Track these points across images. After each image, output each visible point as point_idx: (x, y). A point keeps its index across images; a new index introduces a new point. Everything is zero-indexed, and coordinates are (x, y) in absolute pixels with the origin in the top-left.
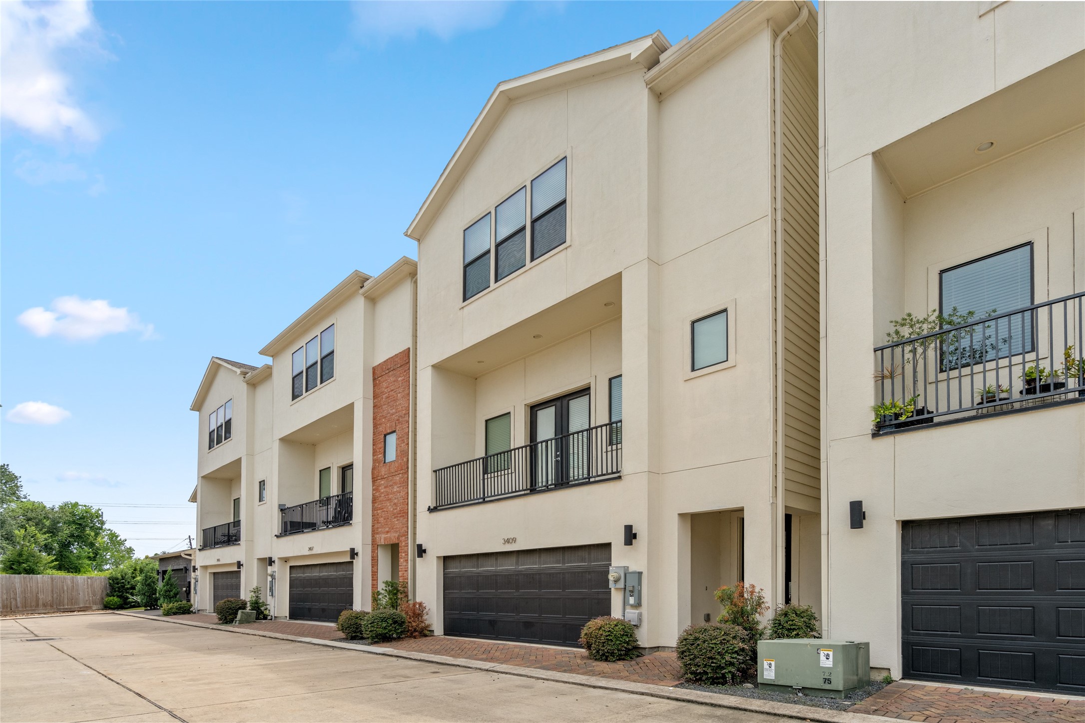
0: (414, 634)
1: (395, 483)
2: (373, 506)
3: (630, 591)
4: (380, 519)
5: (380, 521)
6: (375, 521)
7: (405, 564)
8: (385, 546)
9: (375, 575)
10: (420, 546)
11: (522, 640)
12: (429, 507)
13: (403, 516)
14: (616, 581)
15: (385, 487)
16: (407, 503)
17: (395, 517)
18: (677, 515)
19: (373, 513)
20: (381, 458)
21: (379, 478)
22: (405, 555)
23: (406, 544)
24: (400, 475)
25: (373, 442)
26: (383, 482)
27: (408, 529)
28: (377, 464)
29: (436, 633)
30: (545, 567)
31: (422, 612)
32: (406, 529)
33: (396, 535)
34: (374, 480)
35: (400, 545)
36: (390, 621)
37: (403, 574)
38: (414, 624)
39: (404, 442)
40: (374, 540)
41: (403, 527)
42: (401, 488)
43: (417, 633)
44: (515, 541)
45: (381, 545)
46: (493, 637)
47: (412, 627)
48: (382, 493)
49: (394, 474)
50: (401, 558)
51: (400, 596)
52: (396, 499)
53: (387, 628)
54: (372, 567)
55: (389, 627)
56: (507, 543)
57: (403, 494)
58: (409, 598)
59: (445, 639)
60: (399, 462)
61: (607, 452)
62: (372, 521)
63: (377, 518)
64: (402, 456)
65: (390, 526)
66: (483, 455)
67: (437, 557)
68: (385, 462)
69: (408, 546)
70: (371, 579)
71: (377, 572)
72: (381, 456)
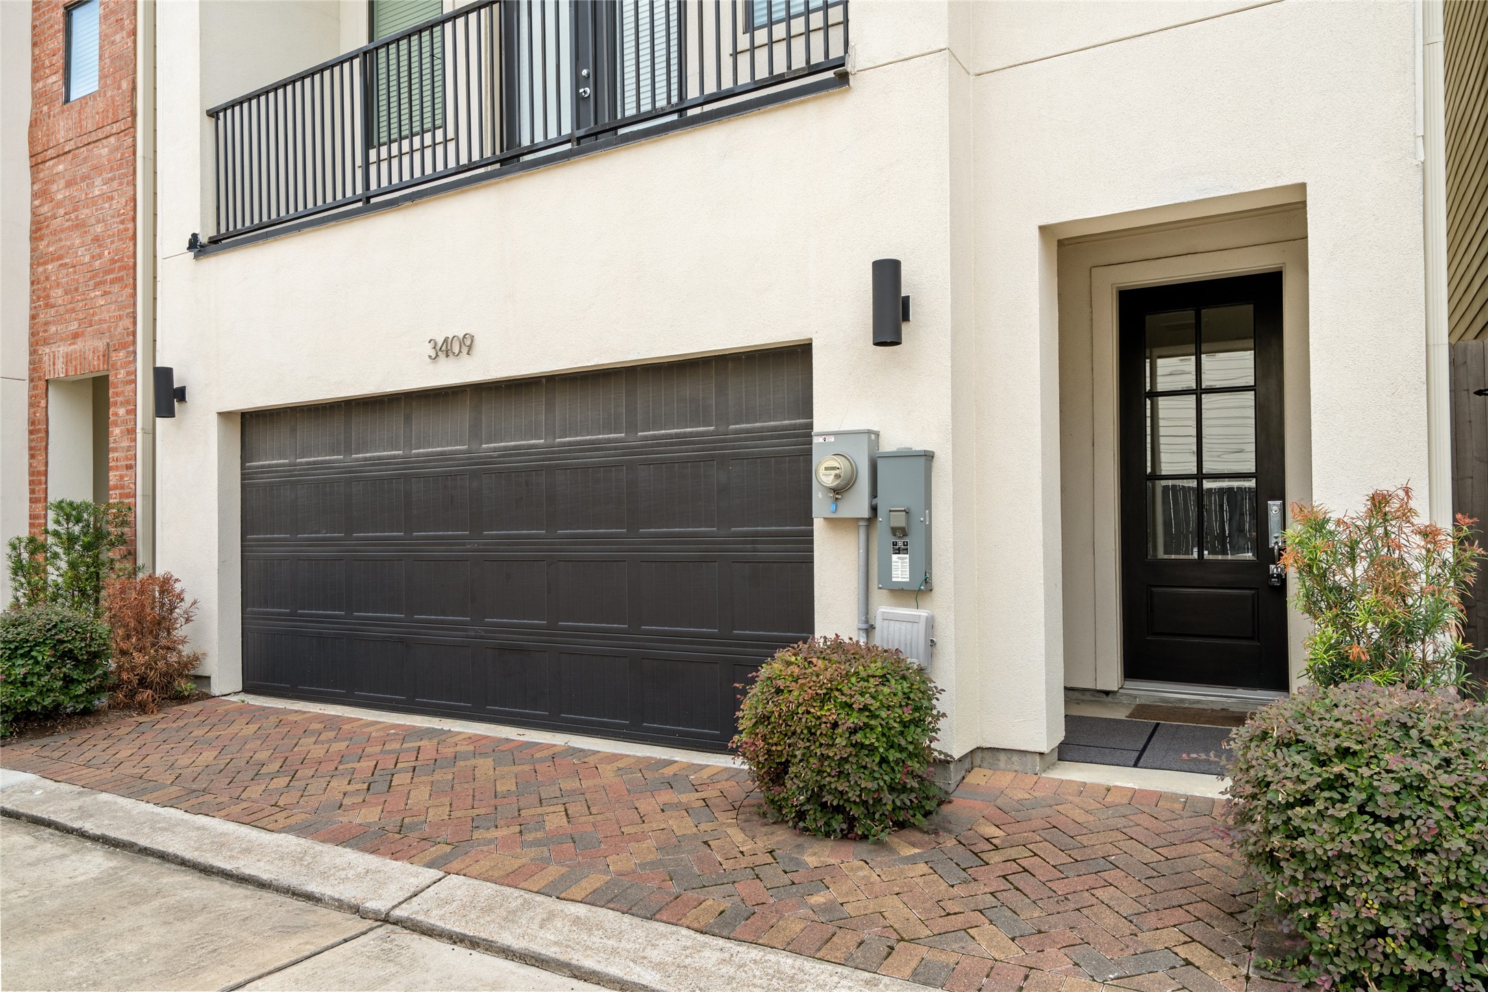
0: (139, 698)
1: (97, 169)
2: (33, 250)
3: (894, 531)
4: (53, 294)
5: (52, 300)
6: (39, 298)
7: (125, 444)
8: (71, 385)
9: (40, 483)
10: (163, 376)
11: (494, 712)
12: (195, 236)
13: (120, 279)
14: (839, 492)
15: (69, 184)
16: (131, 232)
17: (97, 285)
18: (1036, 232)
19: (33, 273)
20: (55, 87)
21: (51, 153)
22: (128, 412)
23: (128, 374)
24: (112, 139)
25: (34, 36)
26: (61, 168)
27: (135, 323)
28: (45, 109)
29: (216, 689)
30: (570, 444)
31: (171, 610)
32: (127, 322)
33: (100, 345)
34: (37, 161)
35: (111, 378)
36: (45, 655)
37: (122, 477)
38: (139, 659)
39: (122, 28)
40: (35, 365)
41: (120, 318)
42: (115, 184)
43: (149, 692)
44: (470, 347)
45: (58, 382)
46: (397, 701)
47: (133, 669)
48: (59, 204)
49: (94, 137)
50: (116, 425)
51: (107, 554)
52: (98, 222)
53: (32, 684)
54: (32, 456)
55: (39, 675)
56: (442, 356)
57: (119, 203)
58: (140, 562)
59: (243, 709)
60: (109, 94)
61: (735, 54)
62: (32, 301)
63: (45, 289)
64: (117, 75)
65: (81, 316)
66: (362, 42)
67: (219, 414)
68: (67, 100)
69: (135, 381)
70: (27, 496)
71: (46, 474)
72: (55, 80)
